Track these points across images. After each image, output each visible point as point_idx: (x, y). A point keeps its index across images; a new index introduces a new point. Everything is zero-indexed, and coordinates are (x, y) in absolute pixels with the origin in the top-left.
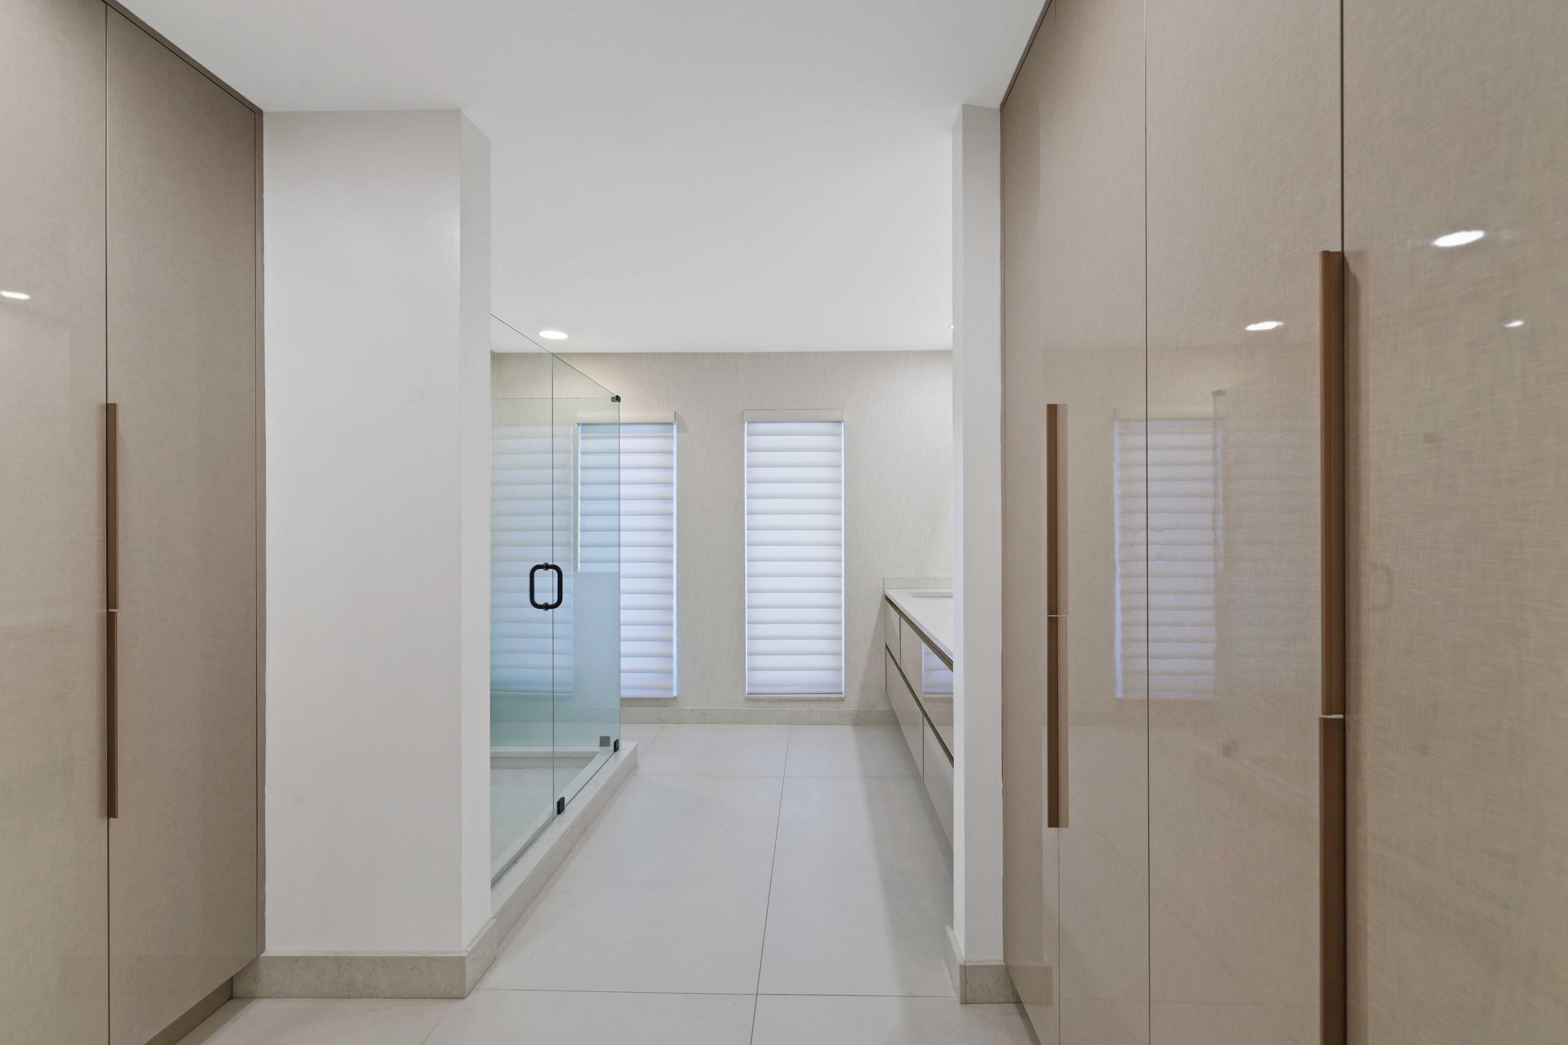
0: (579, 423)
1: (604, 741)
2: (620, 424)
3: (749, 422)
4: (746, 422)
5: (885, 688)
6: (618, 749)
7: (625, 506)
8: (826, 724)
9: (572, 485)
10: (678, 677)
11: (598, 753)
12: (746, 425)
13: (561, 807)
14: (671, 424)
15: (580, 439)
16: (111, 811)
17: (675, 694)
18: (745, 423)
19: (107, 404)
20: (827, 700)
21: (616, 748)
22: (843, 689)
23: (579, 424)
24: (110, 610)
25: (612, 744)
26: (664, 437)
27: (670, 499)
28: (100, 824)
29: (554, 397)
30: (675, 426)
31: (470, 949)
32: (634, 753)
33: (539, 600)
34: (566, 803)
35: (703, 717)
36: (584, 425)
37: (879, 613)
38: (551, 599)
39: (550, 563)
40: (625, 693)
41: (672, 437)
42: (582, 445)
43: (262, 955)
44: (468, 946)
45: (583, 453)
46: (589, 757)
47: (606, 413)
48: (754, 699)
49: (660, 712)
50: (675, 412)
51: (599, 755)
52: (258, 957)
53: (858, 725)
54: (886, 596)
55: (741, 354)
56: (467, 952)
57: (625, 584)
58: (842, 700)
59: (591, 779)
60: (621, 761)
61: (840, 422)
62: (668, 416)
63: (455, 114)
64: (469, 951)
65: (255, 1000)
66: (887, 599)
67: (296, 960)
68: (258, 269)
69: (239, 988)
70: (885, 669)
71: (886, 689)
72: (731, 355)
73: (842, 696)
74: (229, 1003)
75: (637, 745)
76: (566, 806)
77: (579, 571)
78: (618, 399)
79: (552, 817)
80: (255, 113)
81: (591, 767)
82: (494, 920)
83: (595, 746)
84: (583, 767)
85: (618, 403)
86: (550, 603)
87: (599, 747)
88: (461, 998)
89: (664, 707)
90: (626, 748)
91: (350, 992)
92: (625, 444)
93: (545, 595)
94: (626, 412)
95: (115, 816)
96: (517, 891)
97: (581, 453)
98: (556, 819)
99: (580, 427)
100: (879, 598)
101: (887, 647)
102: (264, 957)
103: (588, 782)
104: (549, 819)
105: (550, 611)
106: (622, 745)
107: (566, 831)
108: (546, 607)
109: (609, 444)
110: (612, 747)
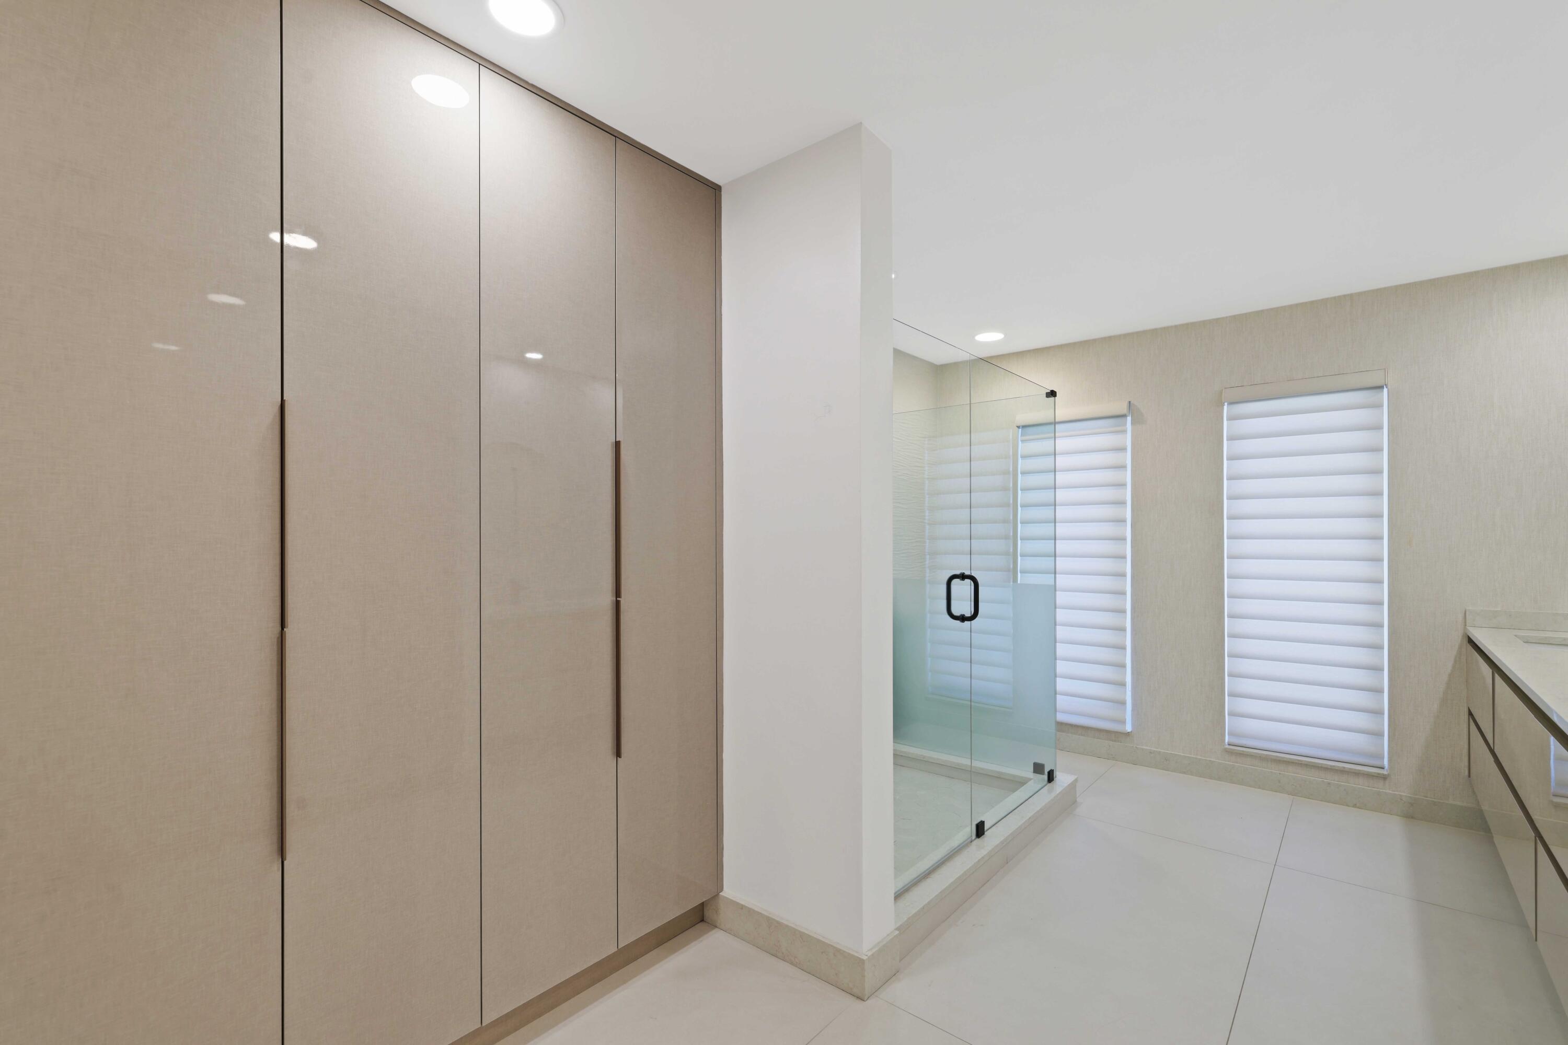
0: (1018, 425)
1: (1038, 768)
2: (1055, 423)
3: (1230, 403)
4: (1226, 404)
5: (1467, 773)
6: (1053, 780)
7: (1061, 512)
8: (1355, 806)
9: (1011, 492)
10: (1133, 710)
11: (1030, 779)
12: (1225, 407)
13: (980, 830)
14: (1124, 416)
15: (1020, 442)
16: (618, 754)
17: (1129, 728)
18: (1224, 405)
19: (616, 441)
20: (1357, 774)
21: (1051, 777)
22: (1386, 762)
23: (1018, 427)
24: (618, 599)
25: (1046, 773)
26: (1113, 432)
27: (1123, 503)
28: (611, 760)
29: (972, 402)
30: (1129, 419)
31: (870, 954)
32: (1073, 786)
33: (956, 611)
34: (986, 827)
35: (1164, 763)
36: (1024, 427)
37: (1455, 661)
38: (968, 611)
39: (967, 573)
40: (1061, 717)
41: (1125, 431)
42: (1023, 448)
43: (721, 894)
44: (869, 950)
45: (1023, 457)
46: (1022, 782)
47: (1041, 412)
48: (1238, 752)
49: (1110, 746)
50: (1130, 402)
51: (1032, 781)
52: (717, 895)
53: (1412, 818)
54: (1468, 637)
55: (1217, 321)
56: (867, 956)
57: (1061, 598)
58: (1384, 778)
59: (1018, 807)
60: (1058, 792)
61: (1381, 387)
62: (1122, 408)
63: (857, 128)
64: (869, 955)
65: (717, 929)
66: (1471, 642)
67: (742, 907)
68: (718, 319)
69: (708, 913)
70: (1466, 746)
71: (1469, 776)
72: (1204, 324)
73: (1385, 772)
74: (700, 924)
75: (1076, 781)
76: (987, 831)
77: (1019, 582)
78: (1052, 394)
79: (969, 840)
80: (716, 189)
81: (1021, 794)
82: (897, 932)
83: (1028, 772)
84: (1014, 791)
85: (1053, 398)
86: (968, 614)
87: (1033, 774)
88: (861, 998)
89: (1115, 741)
90: (1063, 779)
91: (776, 953)
92: (1062, 444)
93: (963, 606)
94: (1063, 408)
95: (620, 757)
96: (923, 908)
97: (1021, 457)
98: (974, 843)
99: (1020, 430)
100: (1457, 638)
101: (1470, 714)
102: (722, 896)
103: (1015, 809)
104: (966, 840)
105: (967, 623)
106: (1058, 775)
107: (983, 858)
108: (963, 618)
109: (1047, 445)
110: (1046, 777)
